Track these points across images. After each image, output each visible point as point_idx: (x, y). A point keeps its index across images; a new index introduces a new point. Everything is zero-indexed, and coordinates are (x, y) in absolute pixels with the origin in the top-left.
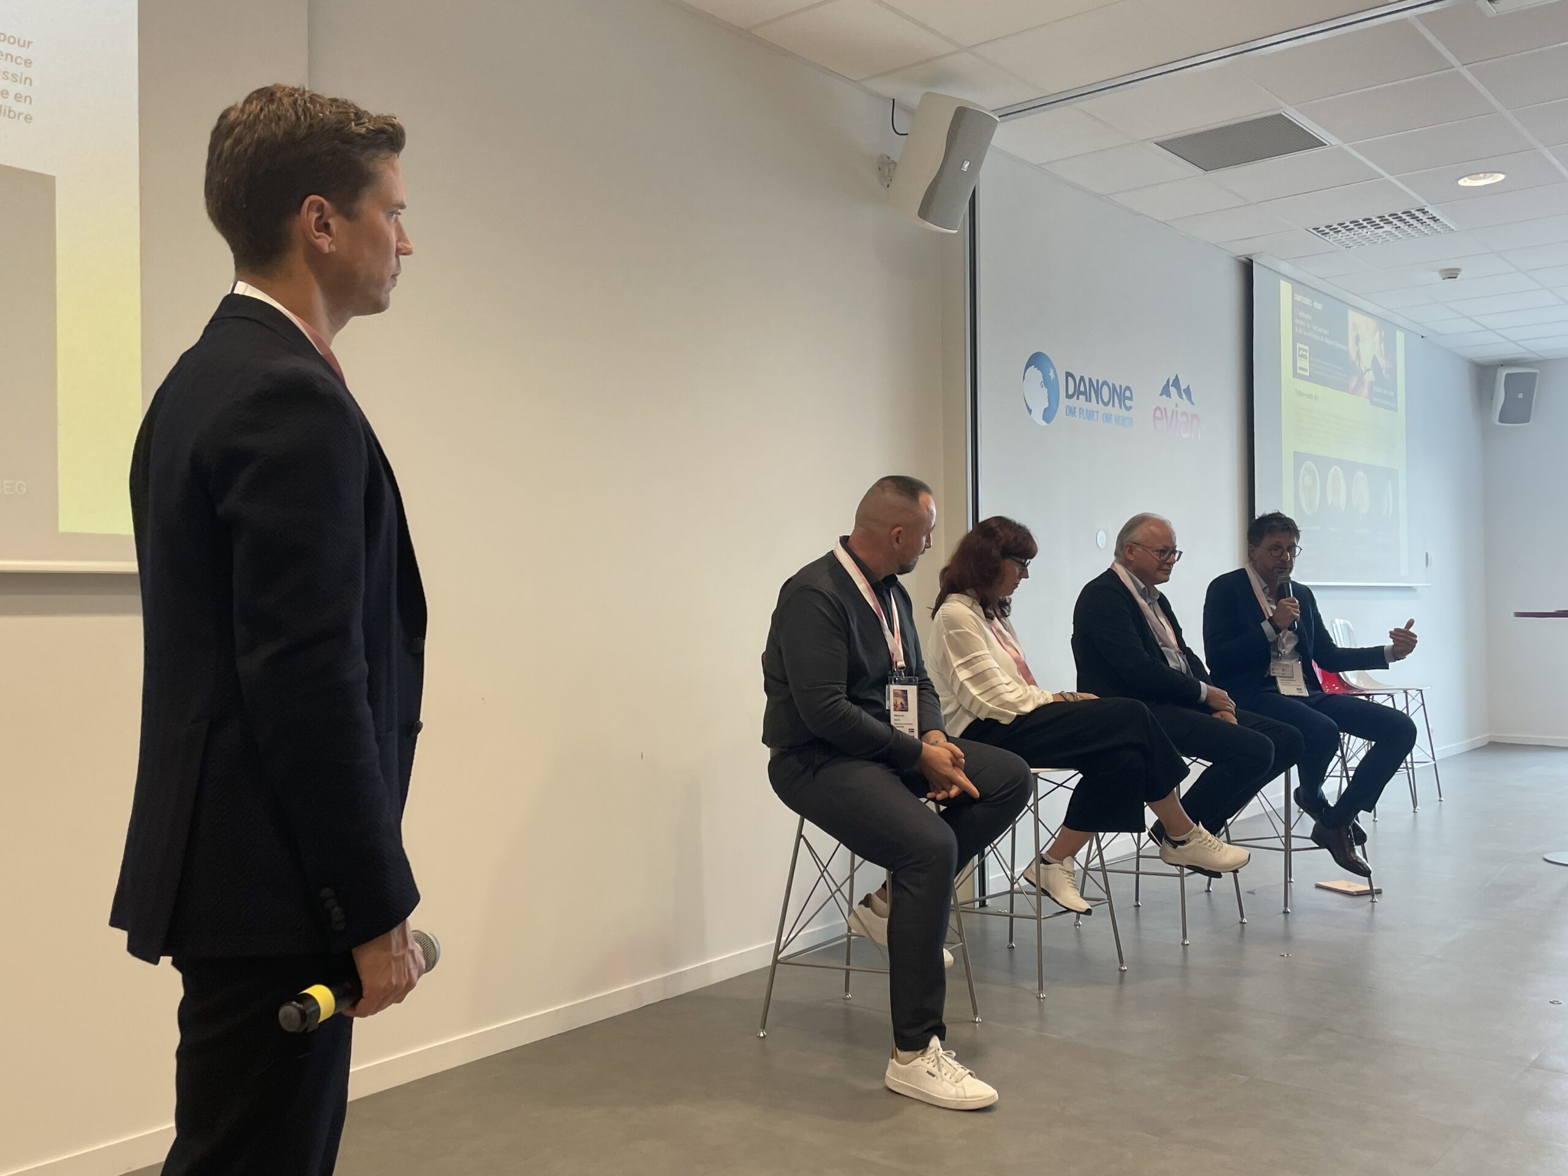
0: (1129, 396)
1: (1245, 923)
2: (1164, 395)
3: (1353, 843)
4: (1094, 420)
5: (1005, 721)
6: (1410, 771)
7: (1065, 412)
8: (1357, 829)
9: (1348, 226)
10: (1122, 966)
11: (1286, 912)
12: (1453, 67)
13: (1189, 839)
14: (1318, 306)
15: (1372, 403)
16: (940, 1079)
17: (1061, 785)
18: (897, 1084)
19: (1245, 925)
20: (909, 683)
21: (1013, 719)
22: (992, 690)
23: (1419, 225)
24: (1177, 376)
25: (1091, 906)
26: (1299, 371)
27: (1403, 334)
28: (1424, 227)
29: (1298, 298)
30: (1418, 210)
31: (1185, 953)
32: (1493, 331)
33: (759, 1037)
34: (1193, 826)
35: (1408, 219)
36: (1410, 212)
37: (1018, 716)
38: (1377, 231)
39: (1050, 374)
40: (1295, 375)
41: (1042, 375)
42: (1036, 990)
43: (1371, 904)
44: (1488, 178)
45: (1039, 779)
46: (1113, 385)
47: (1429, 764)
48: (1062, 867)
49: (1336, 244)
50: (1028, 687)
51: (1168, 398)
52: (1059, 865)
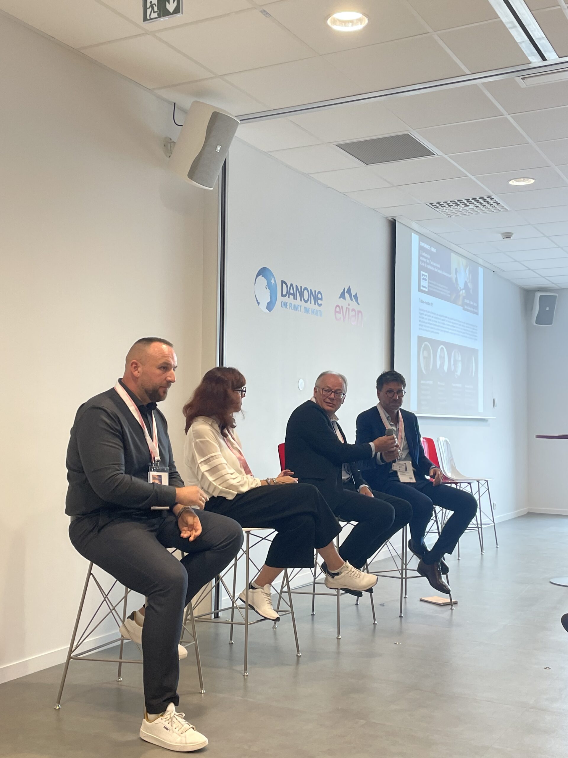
0: (320, 297)
1: (376, 624)
2: (342, 298)
3: (440, 573)
4: (299, 311)
5: (230, 498)
6: (480, 529)
7: (281, 306)
8: (443, 565)
9: (449, 204)
10: (298, 653)
11: (401, 617)
12: (504, 115)
13: (341, 572)
14: (434, 250)
15: (464, 309)
16: (171, 731)
17: (264, 539)
18: (146, 735)
19: (376, 625)
20: (163, 471)
21: (235, 495)
22: (222, 477)
23: (489, 206)
24: (349, 287)
25: (280, 616)
26: (422, 288)
27: (482, 269)
28: (492, 207)
29: (422, 244)
30: (487, 197)
31: (339, 644)
32: (532, 270)
33: (55, 709)
34: (344, 563)
35: (482, 202)
36: (483, 198)
37: (238, 495)
38: (466, 208)
39: (272, 281)
40: (420, 290)
41: (266, 281)
42: (243, 670)
43: (450, 610)
44: (526, 181)
45: (250, 535)
46: (311, 290)
47: (491, 525)
48: (263, 591)
49: (443, 213)
50: (245, 476)
51: (344, 300)
52: (261, 589)
